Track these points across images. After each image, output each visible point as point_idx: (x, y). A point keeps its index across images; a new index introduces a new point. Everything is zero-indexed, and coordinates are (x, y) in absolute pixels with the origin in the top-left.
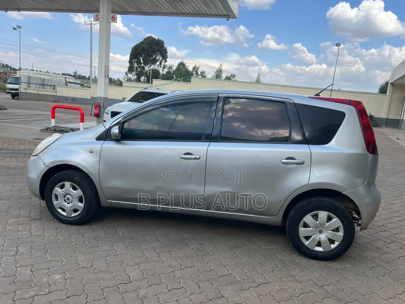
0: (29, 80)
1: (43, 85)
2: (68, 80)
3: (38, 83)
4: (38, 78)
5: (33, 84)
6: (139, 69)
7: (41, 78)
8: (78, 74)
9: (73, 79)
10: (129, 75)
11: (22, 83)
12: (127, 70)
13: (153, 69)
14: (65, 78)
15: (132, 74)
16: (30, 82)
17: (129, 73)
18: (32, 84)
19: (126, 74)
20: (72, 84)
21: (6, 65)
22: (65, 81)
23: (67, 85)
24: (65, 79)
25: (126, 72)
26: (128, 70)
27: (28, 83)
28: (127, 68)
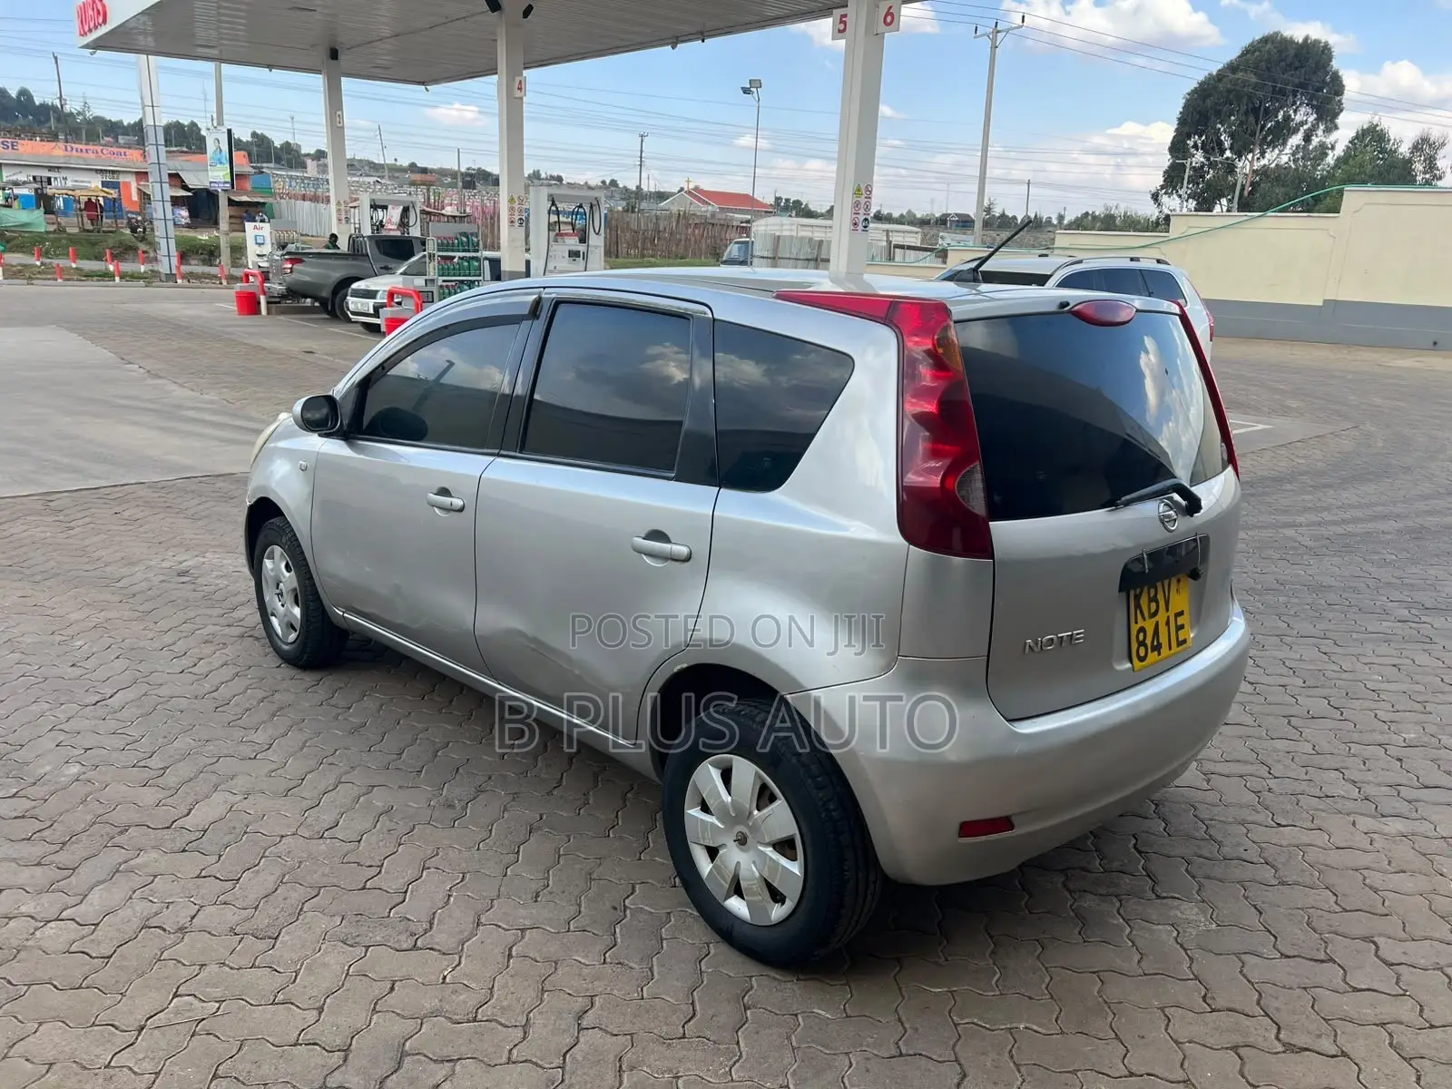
0: (776, 249)
1: (816, 260)
2: (897, 239)
3: (801, 257)
4: (802, 238)
5: (785, 261)
6: (1211, 172)
7: (811, 239)
8: (997, 212)
9: (917, 233)
10: (1165, 199)
11: (755, 261)
12: (1160, 181)
13: (1273, 165)
14: (887, 231)
15: (1180, 196)
16: (781, 256)
17: (1166, 193)
18: (782, 260)
19: (1155, 197)
20: (907, 251)
21: (794, 202)
22: (885, 244)
23: (891, 258)
24: (888, 236)
25: (1154, 190)
26: (1165, 181)
27: (774, 258)
28: (1162, 173)
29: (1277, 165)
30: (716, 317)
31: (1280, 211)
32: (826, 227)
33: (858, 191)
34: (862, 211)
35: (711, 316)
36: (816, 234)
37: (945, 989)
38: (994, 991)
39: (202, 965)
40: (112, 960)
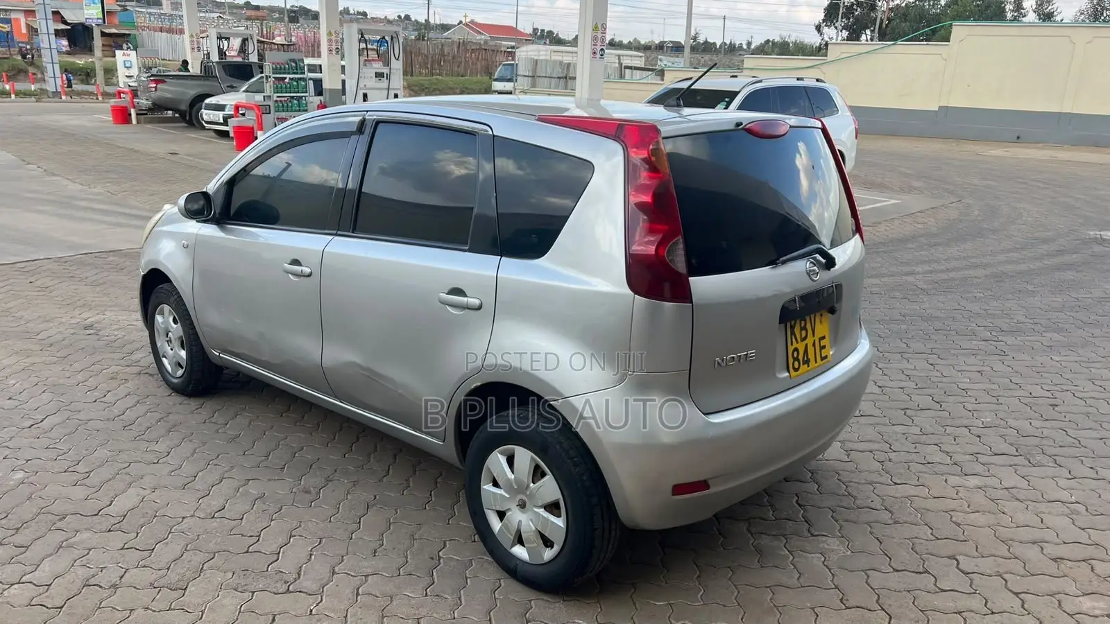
0: (535, 70)
1: (566, 78)
2: (626, 62)
3: (554, 76)
4: (555, 62)
5: (543, 78)
6: (859, 10)
7: (561, 62)
8: (701, 40)
9: (641, 57)
10: (825, 30)
11: (519, 78)
12: (822, 16)
13: (903, 5)
14: (619, 56)
15: (836, 28)
16: (538, 75)
17: (826, 26)
18: (540, 78)
19: (818, 28)
20: (634, 71)
21: (548, 32)
22: (617, 65)
23: (622, 76)
24: (619, 59)
25: (817, 23)
26: (825, 16)
27: (534, 76)
28: (823, 11)
29: (906, 4)
30: (495, 134)
31: (905, 41)
32: (572, 53)
33: (595, 29)
34: (599, 43)
35: (491, 133)
36: (565, 58)
37: (666, 603)
38: (700, 602)
39: (132, 610)
40: (64, 609)
